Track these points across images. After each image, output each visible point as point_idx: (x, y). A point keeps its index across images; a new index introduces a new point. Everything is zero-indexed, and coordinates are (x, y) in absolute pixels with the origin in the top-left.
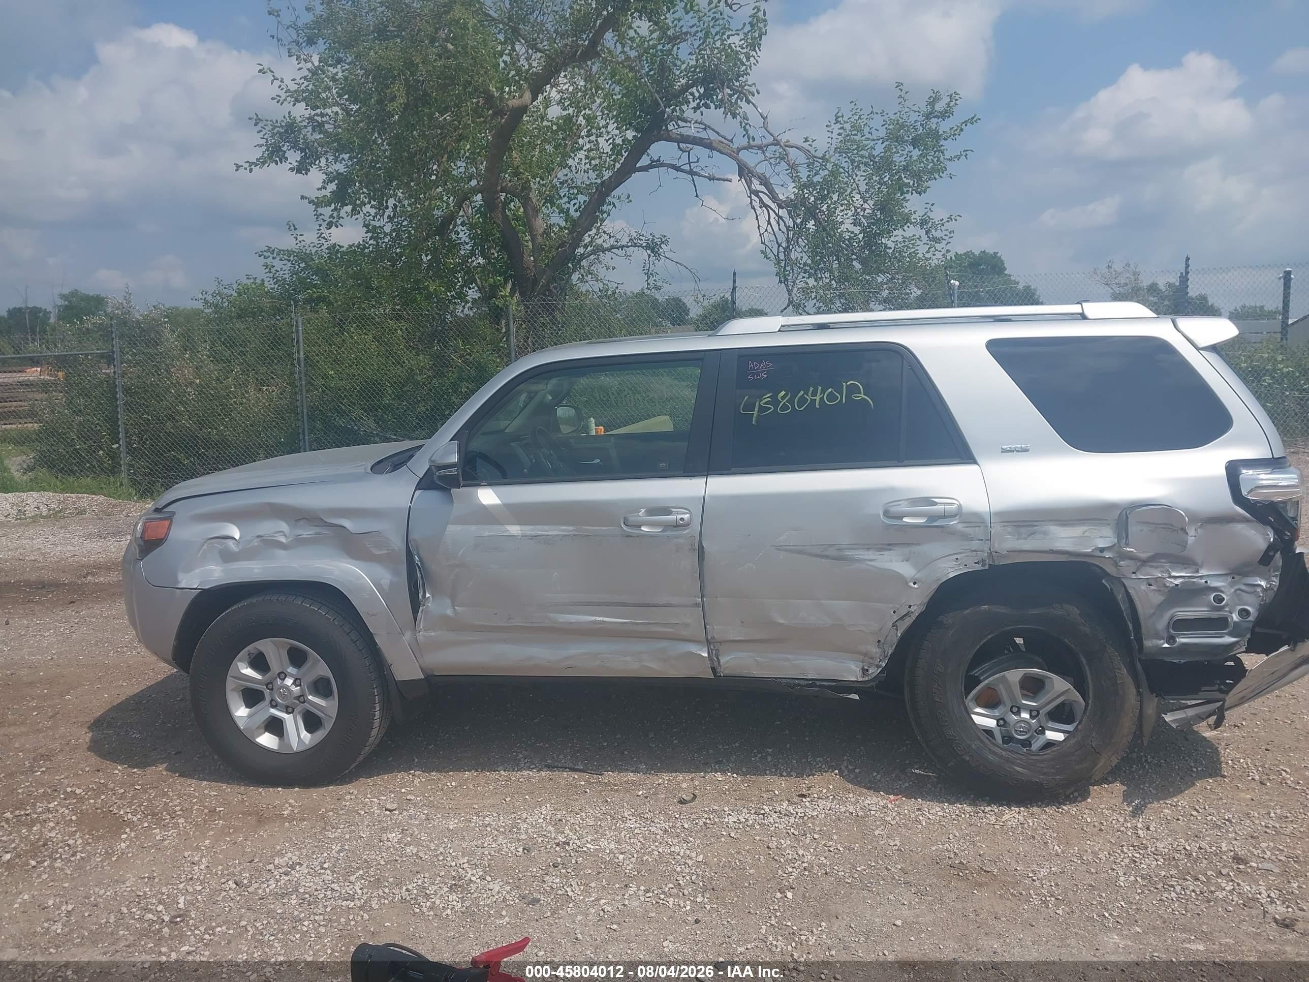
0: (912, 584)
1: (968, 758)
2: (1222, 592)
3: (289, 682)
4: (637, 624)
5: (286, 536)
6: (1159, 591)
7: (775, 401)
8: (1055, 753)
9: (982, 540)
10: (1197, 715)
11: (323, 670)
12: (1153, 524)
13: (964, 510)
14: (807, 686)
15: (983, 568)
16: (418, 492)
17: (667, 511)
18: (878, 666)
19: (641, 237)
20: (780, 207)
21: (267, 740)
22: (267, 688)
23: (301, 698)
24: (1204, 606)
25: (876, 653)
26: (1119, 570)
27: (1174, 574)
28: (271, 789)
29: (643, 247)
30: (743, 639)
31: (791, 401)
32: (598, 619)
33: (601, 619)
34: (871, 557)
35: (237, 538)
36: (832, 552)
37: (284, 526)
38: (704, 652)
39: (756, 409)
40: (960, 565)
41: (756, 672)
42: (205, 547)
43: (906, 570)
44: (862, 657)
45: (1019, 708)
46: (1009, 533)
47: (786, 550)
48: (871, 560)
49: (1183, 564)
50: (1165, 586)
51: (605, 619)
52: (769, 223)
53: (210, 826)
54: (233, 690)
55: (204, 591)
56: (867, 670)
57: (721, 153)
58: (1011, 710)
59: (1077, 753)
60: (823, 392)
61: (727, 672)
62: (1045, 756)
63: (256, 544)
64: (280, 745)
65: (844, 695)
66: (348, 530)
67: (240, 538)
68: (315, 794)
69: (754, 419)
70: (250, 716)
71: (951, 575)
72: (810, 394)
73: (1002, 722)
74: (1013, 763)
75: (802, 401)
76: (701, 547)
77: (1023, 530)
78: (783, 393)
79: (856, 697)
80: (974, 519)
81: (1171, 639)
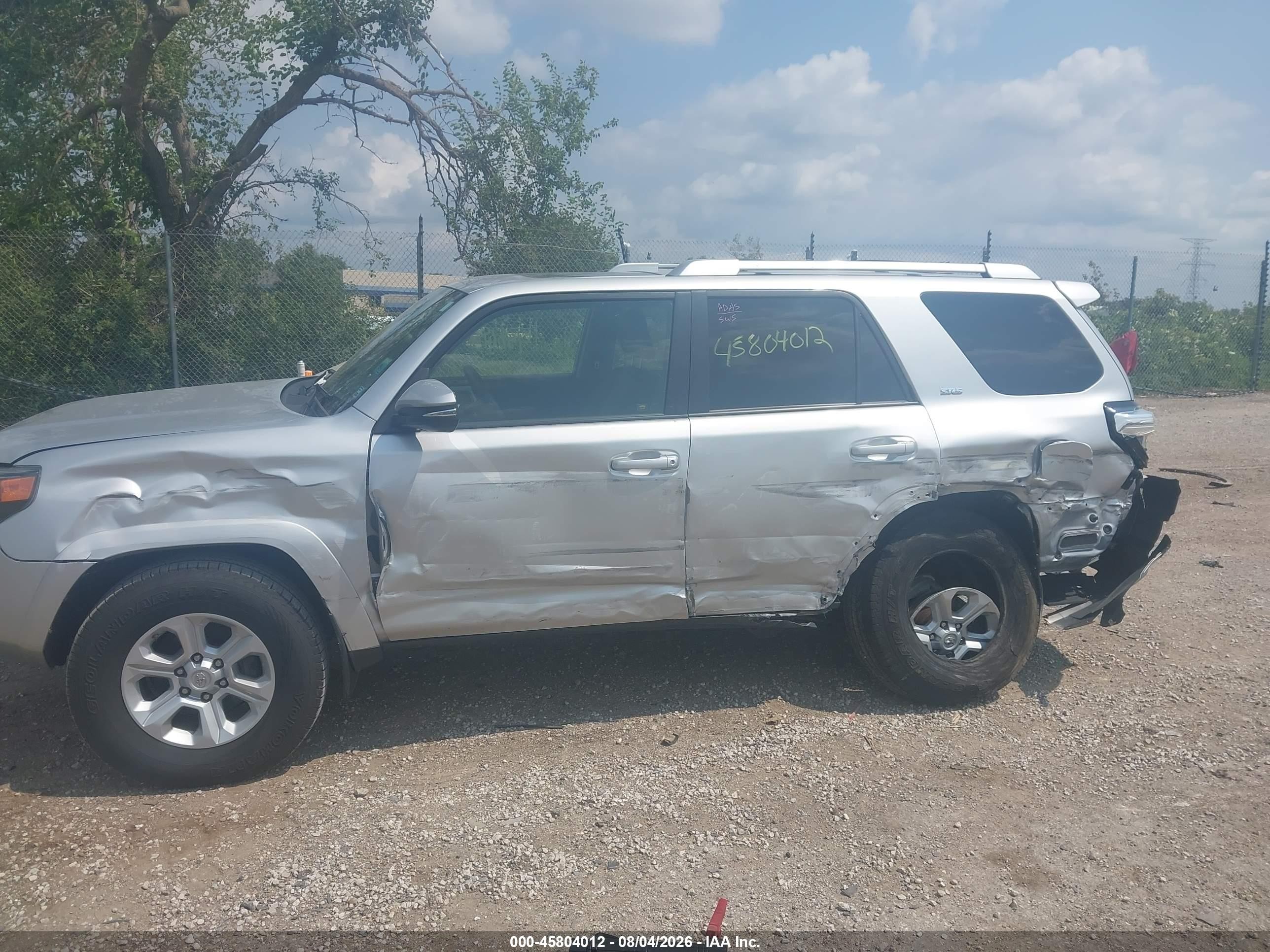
0: (873, 517)
1: (919, 671)
2: (1095, 512)
3: (207, 664)
4: (620, 570)
5: (205, 491)
6: (1056, 513)
7: (746, 344)
8: (983, 659)
9: (933, 474)
10: (1070, 616)
11: (255, 645)
12: (1062, 456)
13: (919, 447)
14: (772, 618)
15: (933, 500)
16: (375, 438)
17: (655, 454)
18: (834, 595)
19: (309, 174)
20: (451, 155)
21: (179, 737)
22: (176, 674)
23: (223, 682)
24: (1081, 525)
25: (836, 583)
26: (1029, 497)
27: (1067, 499)
28: (189, 794)
29: (311, 184)
30: (719, 578)
31: (760, 344)
32: (579, 567)
33: (583, 567)
34: (839, 493)
35: (139, 496)
36: (805, 490)
37: (201, 479)
38: (682, 593)
39: (729, 351)
40: (913, 497)
41: (727, 610)
42: (93, 508)
43: (869, 504)
44: (821, 587)
45: (946, 623)
46: (953, 467)
47: (765, 490)
48: (838, 496)
49: (1074, 490)
50: (1061, 509)
51: (587, 567)
52: (439, 171)
53: (144, 848)
54: (130, 681)
55: (100, 562)
56: (825, 599)
57: (394, 95)
58: (941, 626)
59: (1000, 658)
60: (788, 336)
61: (699, 612)
62: (975, 663)
63: (166, 502)
64: (195, 740)
65: (803, 625)
66: (291, 482)
67: (143, 495)
68: (252, 789)
69: (728, 361)
70: (152, 711)
71: (907, 507)
72: (777, 338)
73: (933, 635)
74: (954, 672)
75: (770, 344)
76: (687, 488)
77: (963, 464)
78: (752, 336)
79: (814, 625)
80: (926, 455)
81: (1058, 555)
